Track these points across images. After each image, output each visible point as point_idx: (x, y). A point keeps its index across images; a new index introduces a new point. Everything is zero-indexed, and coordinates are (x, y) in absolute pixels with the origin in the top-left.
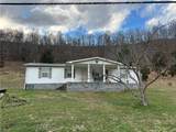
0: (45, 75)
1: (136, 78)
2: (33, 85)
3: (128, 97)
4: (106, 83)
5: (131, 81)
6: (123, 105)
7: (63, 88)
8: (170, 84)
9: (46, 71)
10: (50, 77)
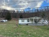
1: (47, 22)
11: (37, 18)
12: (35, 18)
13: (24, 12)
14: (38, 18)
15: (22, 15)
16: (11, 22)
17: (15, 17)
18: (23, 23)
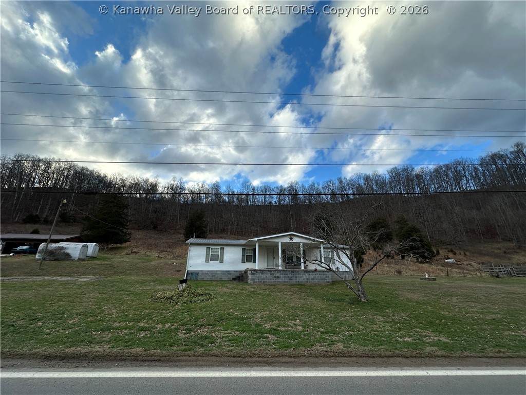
0: (214, 258)
1: (350, 265)
2: (196, 273)
3: (339, 290)
4: (306, 271)
5: (343, 268)
6: (334, 301)
7: (241, 277)
8: (399, 272)
9: (216, 251)
10: (222, 261)
11: (295, 240)
12: (287, 240)
13: (218, 194)
14: (300, 240)
15: (200, 217)
16: (121, 258)
17: (155, 228)
18: (214, 266)
